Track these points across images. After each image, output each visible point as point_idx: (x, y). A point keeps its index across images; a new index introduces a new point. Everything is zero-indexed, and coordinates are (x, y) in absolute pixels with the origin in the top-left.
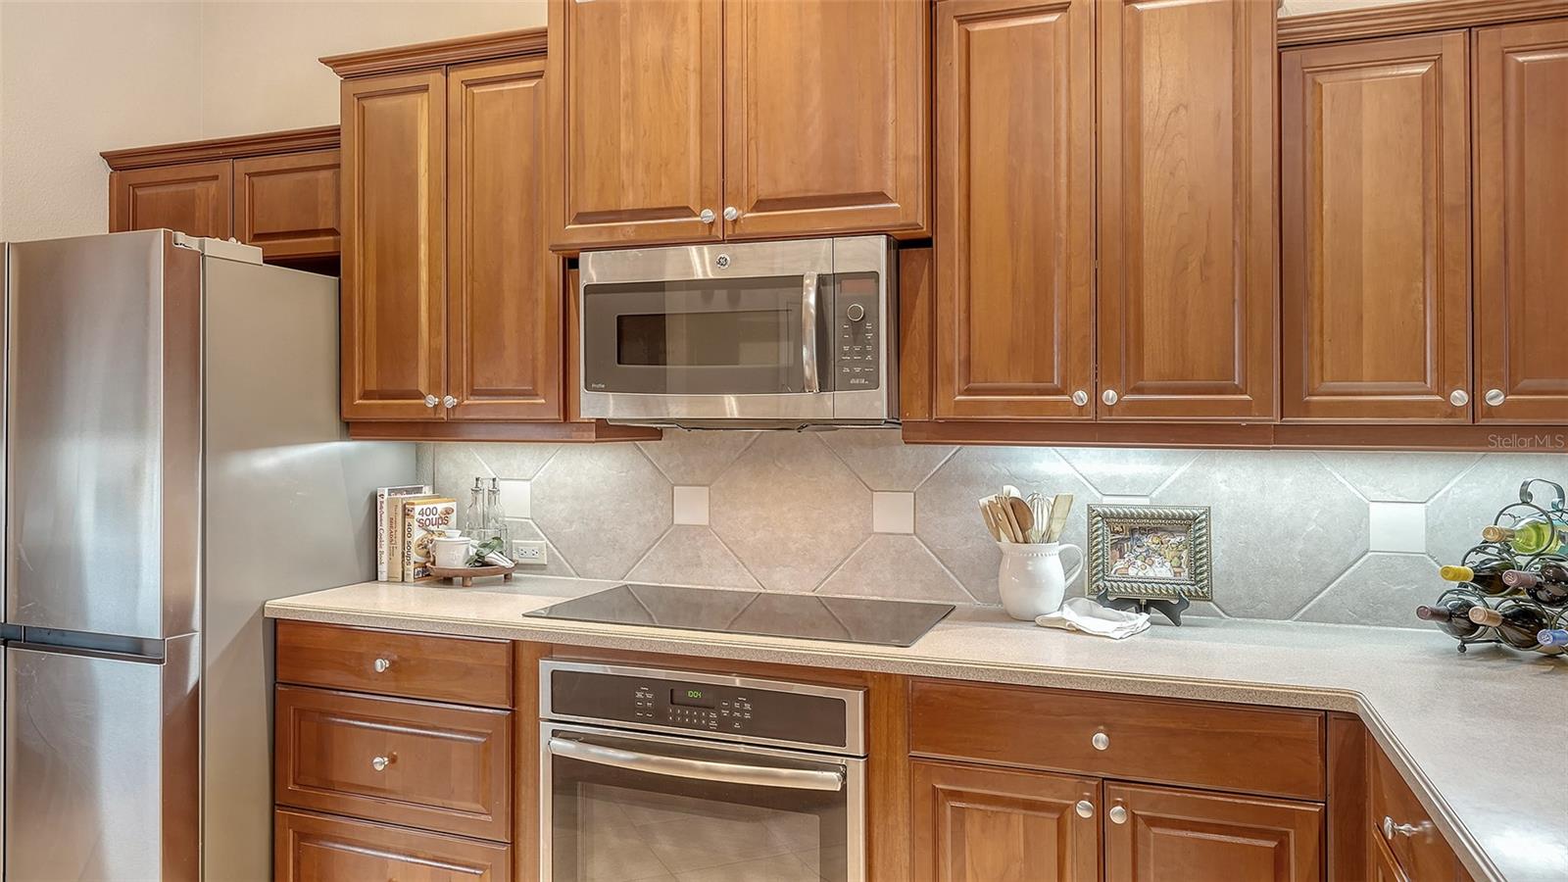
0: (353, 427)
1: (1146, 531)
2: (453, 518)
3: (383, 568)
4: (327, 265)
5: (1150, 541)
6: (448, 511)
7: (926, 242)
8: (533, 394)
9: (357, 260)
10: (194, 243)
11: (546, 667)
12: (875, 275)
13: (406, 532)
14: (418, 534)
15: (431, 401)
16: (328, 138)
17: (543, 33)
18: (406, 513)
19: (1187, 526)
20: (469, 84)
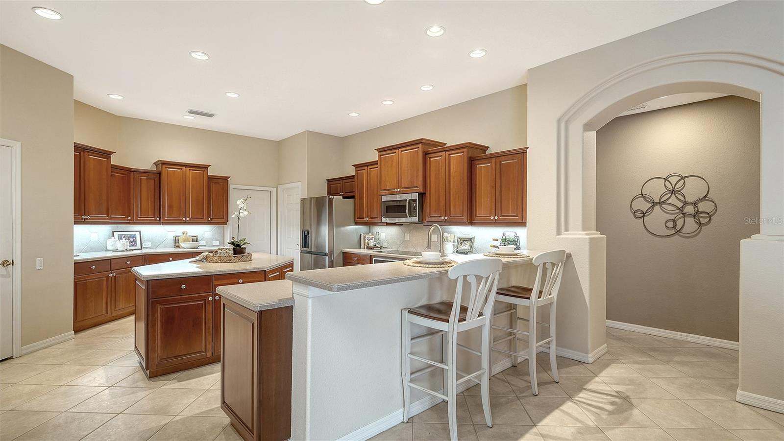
0: (356, 223)
1: (465, 241)
2: (373, 239)
3: (362, 246)
4: (352, 197)
5: (466, 242)
6: (373, 238)
7: (425, 193)
8: (378, 218)
9: (357, 197)
10: (332, 197)
11: (374, 259)
12: (416, 199)
13: (365, 241)
14: (367, 241)
15: (365, 219)
16: (353, 177)
17: (377, 161)
18: (365, 238)
19: (471, 240)
20: (370, 169)
